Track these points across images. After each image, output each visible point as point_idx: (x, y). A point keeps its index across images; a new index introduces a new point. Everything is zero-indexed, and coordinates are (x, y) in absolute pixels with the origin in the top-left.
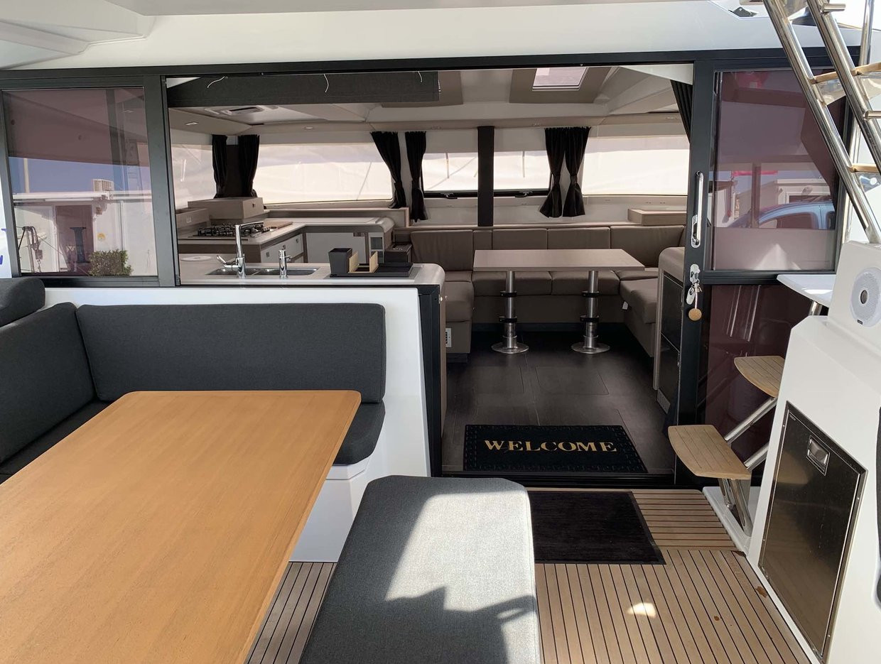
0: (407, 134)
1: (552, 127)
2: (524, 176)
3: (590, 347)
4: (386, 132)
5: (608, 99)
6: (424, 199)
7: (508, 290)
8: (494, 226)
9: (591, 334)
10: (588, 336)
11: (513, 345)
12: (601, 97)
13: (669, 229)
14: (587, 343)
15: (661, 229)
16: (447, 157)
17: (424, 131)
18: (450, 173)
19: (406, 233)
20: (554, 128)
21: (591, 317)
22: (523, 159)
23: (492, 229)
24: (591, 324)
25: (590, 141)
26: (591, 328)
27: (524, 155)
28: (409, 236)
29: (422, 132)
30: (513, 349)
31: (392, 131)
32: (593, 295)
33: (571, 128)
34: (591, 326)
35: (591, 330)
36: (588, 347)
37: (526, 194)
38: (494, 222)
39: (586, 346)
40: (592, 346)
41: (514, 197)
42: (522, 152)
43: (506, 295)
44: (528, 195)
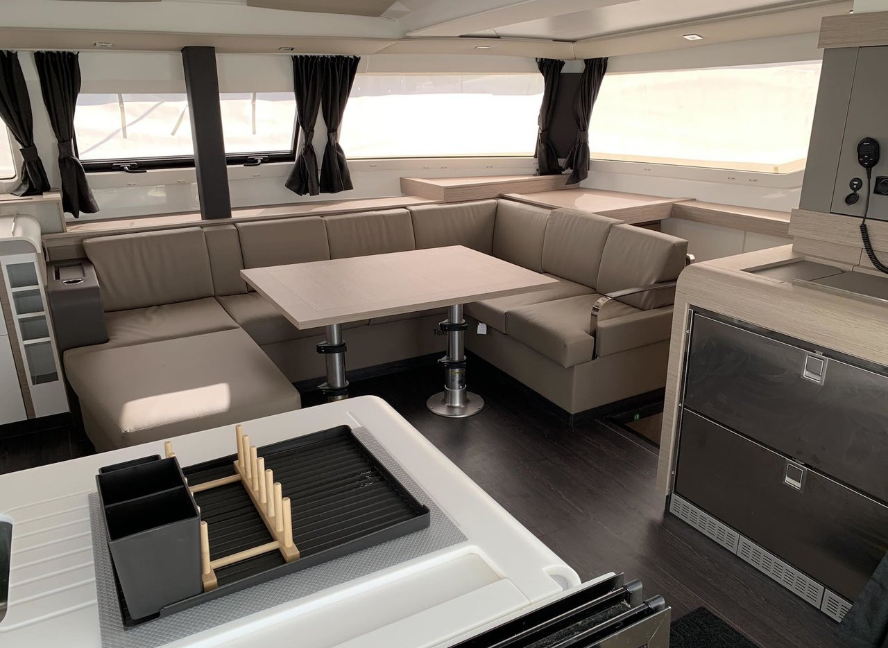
0: (38, 57)
2: (255, 133)
3: (457, 404)
5: (408, 10)
6: (86, 174)
7: (331, 339)
8: (235, 215)
9: (457, 384)
10: (453, 388)
12: (396, 7)
13: (481, 205)
15: (471, 207)
16: (121, 102)
17: (74, 51)
18: (127, 122)
19: (72, 242)
20: (306, 57)
21: (457, 359)
22: (254, 106)
23: (233, 224)
24: (457, 370)
25: (357, 77)
26: (457, 375)
27: (254, 99)
28: (81, 248)
29: (71, 54)
32: (459, 327)
33: (332, 57)
34: (456, 374)
35: (457, 378)
36: (453, 405)
37: (259, 161)
38: (232, 212)
39: (451, 403)
40: (460, 403)
41: (242, 166)
42: (252, 94)
43: (330, 350)
44: (264, 161)
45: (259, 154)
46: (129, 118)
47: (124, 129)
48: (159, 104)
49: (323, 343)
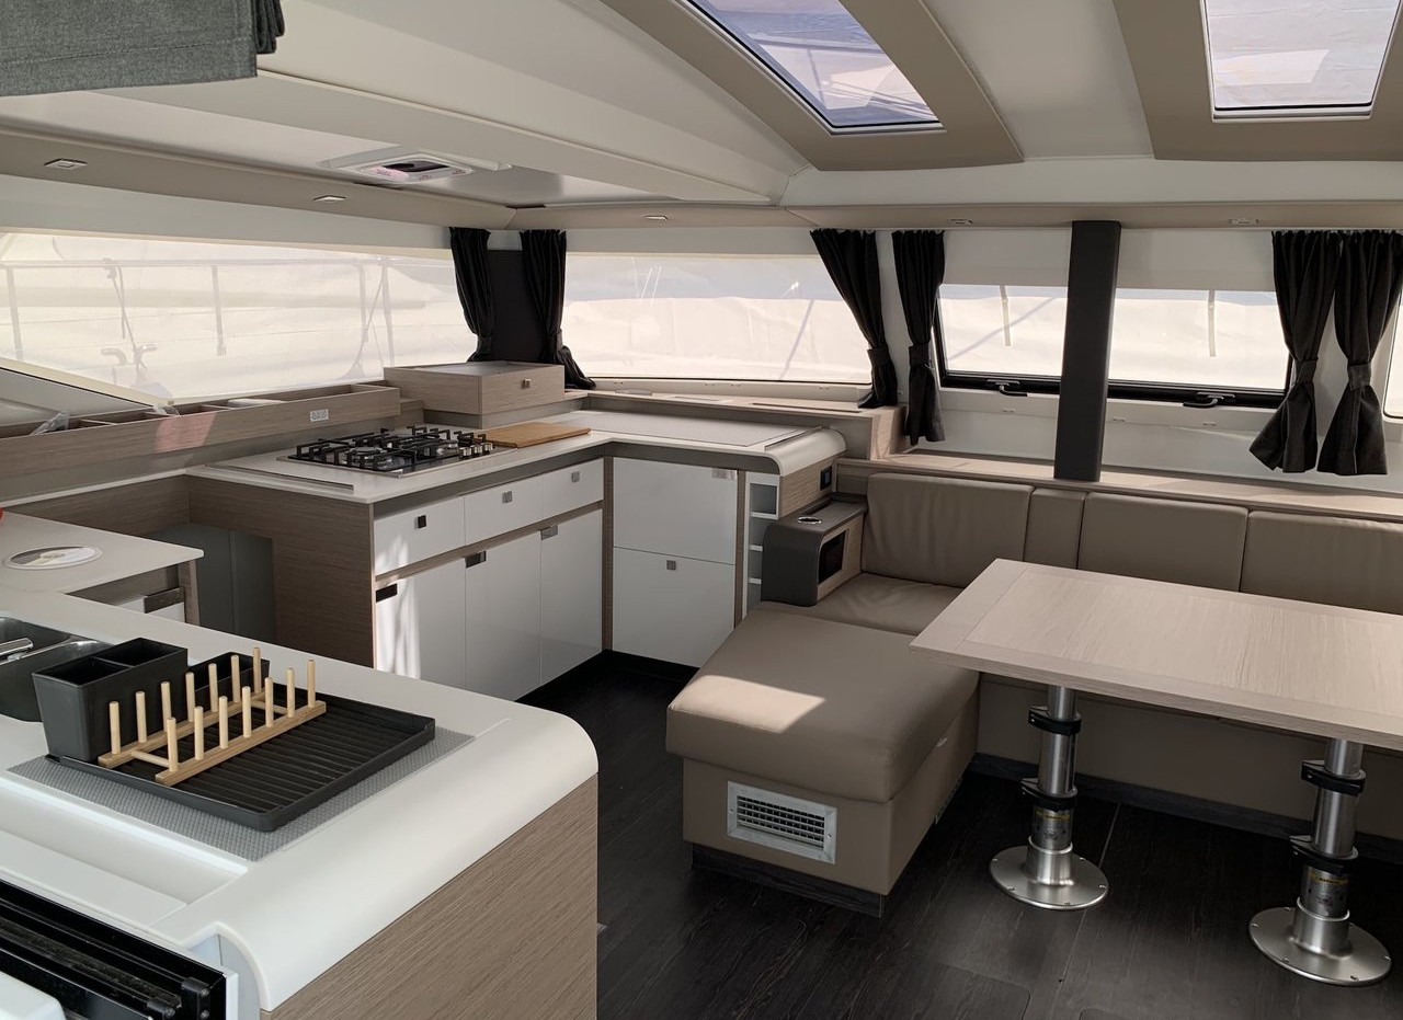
0: (896, 236)
1: (1295, 229)
2: (1213, 354)
3: (1316, 948)
4: (847, 231)
6: (940, 389)
7: (1054, 708)
8: (1107, 479)
9: (1320, 908)
10: (1312, 909)
11: (1056, 875)
14: (1306, 935)
16: (1004, 296)
18: (1011, 321)
20: (1302, 233)
22: (1211, 311)
23: (1088, 492)
24: (1326, 875)
26: (1325, 885)
27: (1211, 300)
28: (864, 484)
29: (933, 232)
30: (1055, 887)
31: (861, 228)
33: (1357, 234)
34: (1324, 882)
35: (1323, 890)
36: (1306, 945)
37: (1215, 401)
38: (1102, 473)
39: (1302, 940)
40: (1323, 948)
41: (1181, 405)
42: (1207, 292)
43: (1048, 725)
44: (1222, 403)
45: (1215, 389)
46: (1012, 317)
47: (1007, 328)
48: (1049, 301)
49: (1042, 710)
